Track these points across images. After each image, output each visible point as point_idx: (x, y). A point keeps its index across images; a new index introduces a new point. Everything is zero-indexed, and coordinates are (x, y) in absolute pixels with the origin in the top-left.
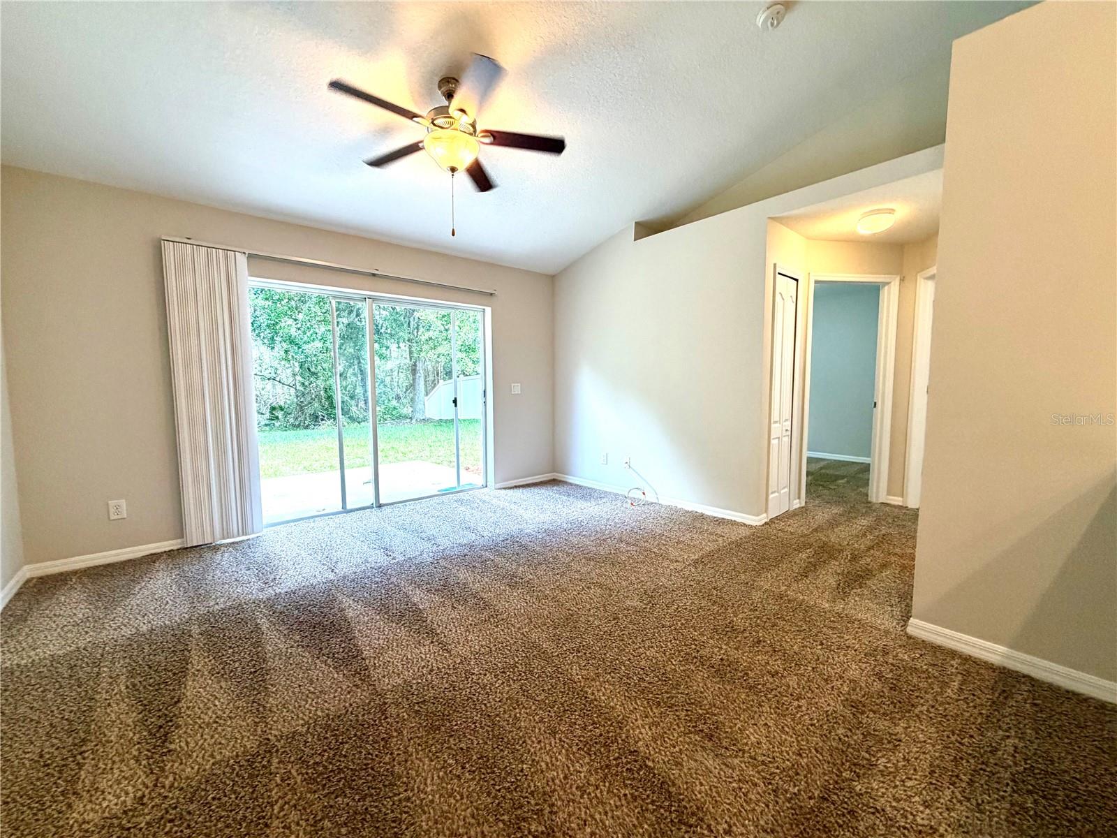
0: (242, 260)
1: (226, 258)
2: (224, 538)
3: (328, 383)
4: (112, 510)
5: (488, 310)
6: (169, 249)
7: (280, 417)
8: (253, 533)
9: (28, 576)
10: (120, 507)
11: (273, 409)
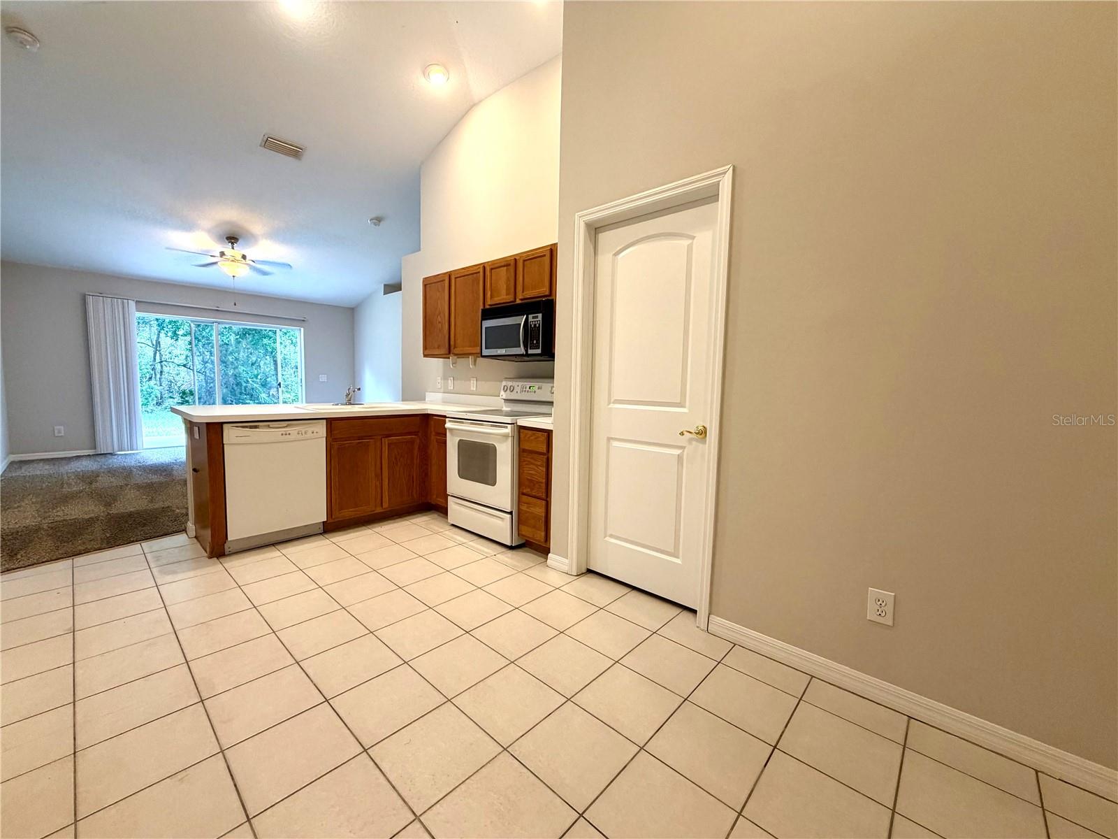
0: (132, 304)
1: (123, 302)
2: (119, 451)
3: (237, 370)
4: (56, 431)
5: (302, 329)
6: (90, 300)
7: (190, 401)
8: (137, 450)
9: (12, 460)
10: (60, 430)
11: (184, 393)
